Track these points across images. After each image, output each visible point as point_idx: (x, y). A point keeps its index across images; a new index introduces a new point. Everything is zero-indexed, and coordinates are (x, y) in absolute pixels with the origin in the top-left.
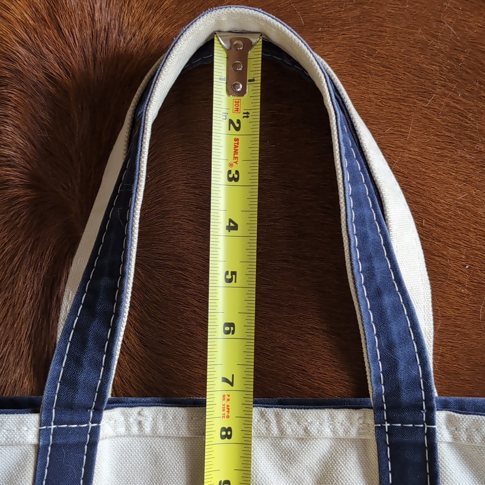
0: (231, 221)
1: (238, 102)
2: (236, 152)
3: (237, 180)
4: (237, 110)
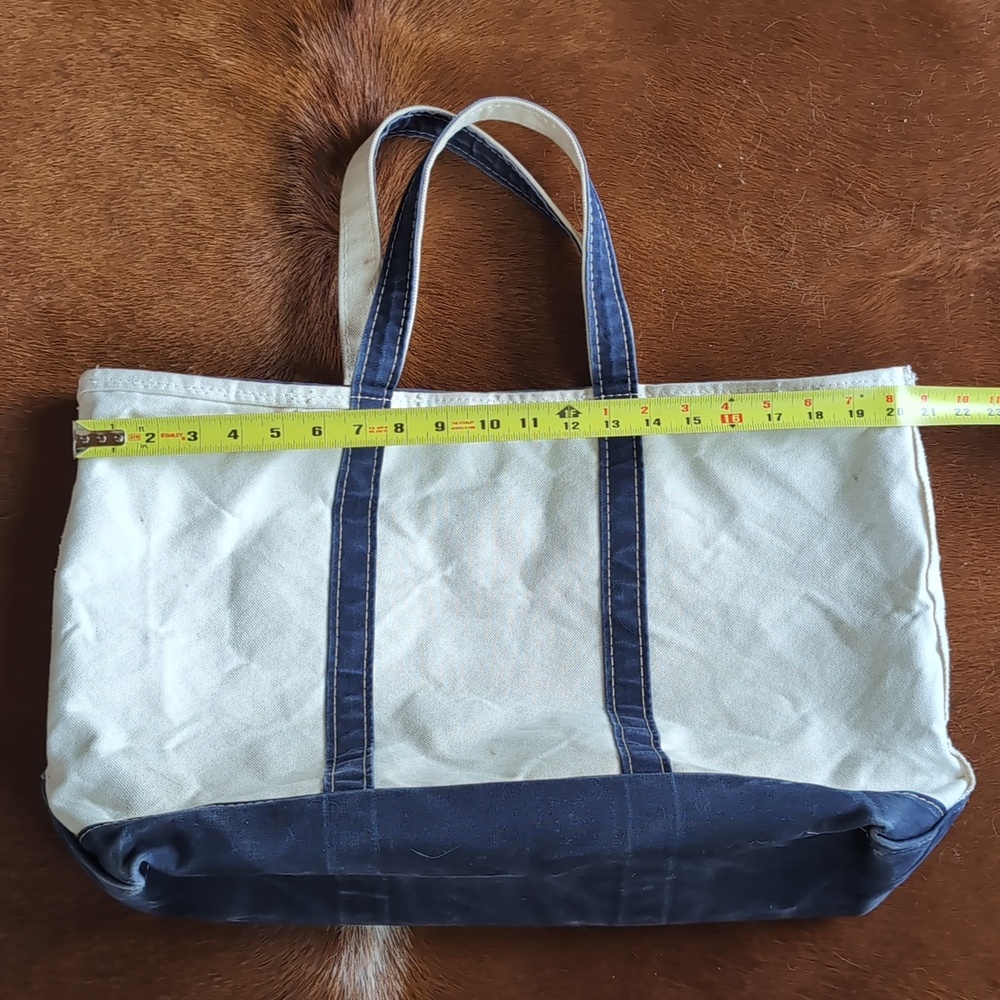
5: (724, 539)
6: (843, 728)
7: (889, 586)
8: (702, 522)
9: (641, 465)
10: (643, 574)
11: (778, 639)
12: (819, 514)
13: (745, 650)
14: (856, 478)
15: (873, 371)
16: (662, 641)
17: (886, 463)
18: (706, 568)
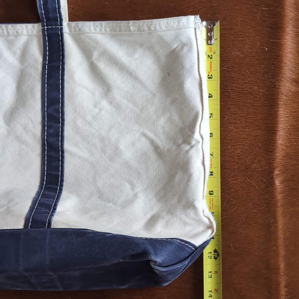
0: (210, 94)
1: (211, 48)
2: (211, 67)
3: (211, 78)
4: (211, 51)
5: (104, 103)
6: (154, 201)
7: (181, 131)
8: (93, 94)
9: (63, 64)
10: (63, 120)
11: (128, 154)
12: (151, 92)
13: (111, 159)
14: (169, 74)
15: (177, 18)
16: (71, 154)
17: (183, 67)
18: (95, 118)
